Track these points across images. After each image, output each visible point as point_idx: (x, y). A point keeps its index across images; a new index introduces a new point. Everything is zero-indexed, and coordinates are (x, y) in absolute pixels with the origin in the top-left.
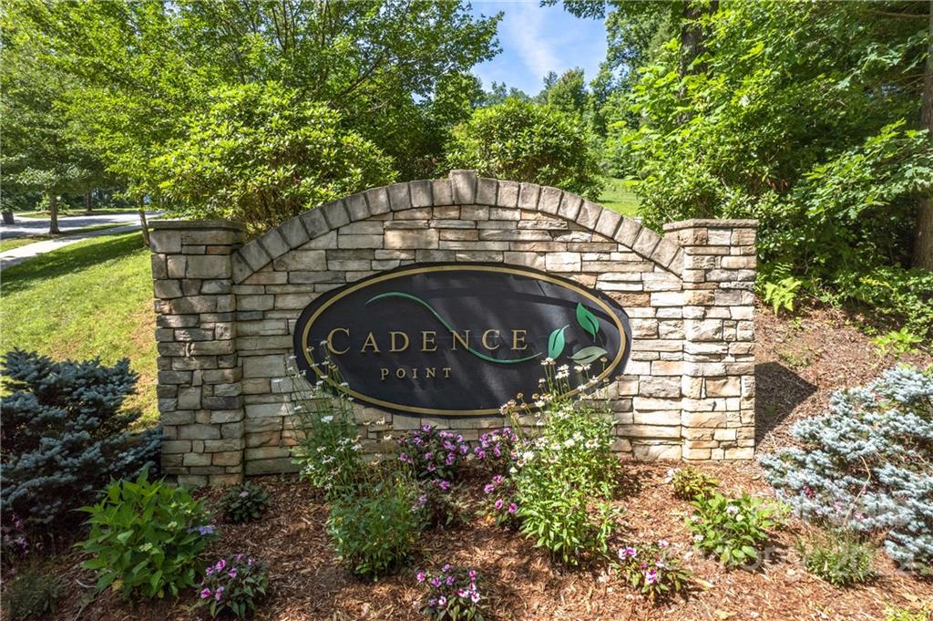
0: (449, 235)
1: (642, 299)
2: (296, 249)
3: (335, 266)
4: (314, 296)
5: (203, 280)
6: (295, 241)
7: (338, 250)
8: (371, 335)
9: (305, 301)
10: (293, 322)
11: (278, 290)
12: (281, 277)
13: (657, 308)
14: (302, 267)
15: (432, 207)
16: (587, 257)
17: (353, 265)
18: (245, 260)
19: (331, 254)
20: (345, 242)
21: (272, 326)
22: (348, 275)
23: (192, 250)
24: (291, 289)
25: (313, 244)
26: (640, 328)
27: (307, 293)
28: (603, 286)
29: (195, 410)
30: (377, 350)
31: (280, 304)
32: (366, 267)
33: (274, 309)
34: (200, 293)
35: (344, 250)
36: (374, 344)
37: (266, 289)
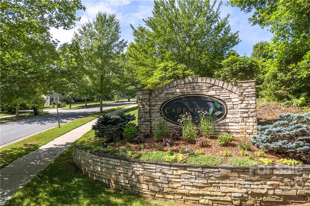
0: (188, 89)
1: (229, 100)
2: (160, 93)
3: (167, 96)
4: (164, 102)
5: (145, 99)
6: (160, 92)
7: (168, 93)
8: (174, 109)
9: (162, 103)
10: (160, 107)
11: (157, 101)
12: (158, 99)
13: (233, 102)
14: (161, 97)
15: (185, 84)
16: (217, 92)
17: (170, 96)
18: (152, 96)
19: (166, 94)
20: (169, 92)
21: (156, 107)
22: (170, 98)
23: (143, 94)
24: (159, 101)
25: (163, 92)
26: (229, 107)
27: (162, 101)
28: (221, 98)
29: (143, 122)
30: (175, 112)
31: (157, 104)
32: (173, 96)
33: (156, 104)
34: (144, 102)
35: (169, 93)
36: (174, 111)
37: (155, 101)
